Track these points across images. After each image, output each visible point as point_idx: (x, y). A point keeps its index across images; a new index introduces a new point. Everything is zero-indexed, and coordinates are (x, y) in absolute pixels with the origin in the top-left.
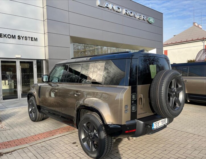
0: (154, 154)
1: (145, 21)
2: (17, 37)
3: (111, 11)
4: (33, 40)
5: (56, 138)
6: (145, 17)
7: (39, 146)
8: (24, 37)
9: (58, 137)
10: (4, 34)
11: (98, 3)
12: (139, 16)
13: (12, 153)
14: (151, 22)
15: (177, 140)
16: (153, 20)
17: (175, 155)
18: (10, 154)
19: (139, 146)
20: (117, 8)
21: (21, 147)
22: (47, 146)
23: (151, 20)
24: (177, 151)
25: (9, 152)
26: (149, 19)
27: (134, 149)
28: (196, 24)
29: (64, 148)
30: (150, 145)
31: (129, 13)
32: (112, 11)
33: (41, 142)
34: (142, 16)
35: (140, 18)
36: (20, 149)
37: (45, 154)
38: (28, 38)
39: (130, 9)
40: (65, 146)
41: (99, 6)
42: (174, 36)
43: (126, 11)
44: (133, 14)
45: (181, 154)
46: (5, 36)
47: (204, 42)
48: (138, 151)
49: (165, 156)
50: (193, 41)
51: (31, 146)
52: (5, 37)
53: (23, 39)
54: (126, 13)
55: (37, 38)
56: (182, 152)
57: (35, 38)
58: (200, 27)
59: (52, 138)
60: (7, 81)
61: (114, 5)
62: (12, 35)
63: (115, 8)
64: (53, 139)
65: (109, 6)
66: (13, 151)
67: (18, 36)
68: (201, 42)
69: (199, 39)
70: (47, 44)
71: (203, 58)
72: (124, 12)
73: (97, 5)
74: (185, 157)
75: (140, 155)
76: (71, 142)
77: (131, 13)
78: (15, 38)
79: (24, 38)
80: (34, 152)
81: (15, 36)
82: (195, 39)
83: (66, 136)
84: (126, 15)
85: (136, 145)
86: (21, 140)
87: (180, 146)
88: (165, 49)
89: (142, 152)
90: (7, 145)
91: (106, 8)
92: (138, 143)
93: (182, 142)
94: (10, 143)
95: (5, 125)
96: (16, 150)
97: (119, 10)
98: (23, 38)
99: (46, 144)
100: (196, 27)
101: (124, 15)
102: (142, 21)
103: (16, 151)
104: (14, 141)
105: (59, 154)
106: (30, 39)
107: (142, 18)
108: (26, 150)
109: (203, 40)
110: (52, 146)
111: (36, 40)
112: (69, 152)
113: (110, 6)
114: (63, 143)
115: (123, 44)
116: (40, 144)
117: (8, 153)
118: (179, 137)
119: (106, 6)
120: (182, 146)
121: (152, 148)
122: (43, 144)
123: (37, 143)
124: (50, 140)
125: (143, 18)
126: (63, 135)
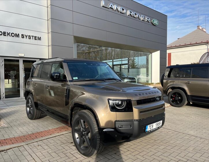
0: (153, 157)
1: (149, 22)
2: (20, 36)
3: (115, 12)
4: (37, 39)
5: (54, 137)
6: (149, 19)
7: (36, 145)
8: (28, 35)
9: (56, 136)
10: (7, 32)
11: (103, 3)
12: (143, 18)
13: (7, 151)
14: (155, 24)
15: (178, 142)
16: (158, 22)
17: (176, 157)
18: (5, 152)
19: (138, 147)
20: (121, 10)
21: (17, 146)
22: (44, 145)
23: (156, 22)
24: (178, 154)
25: (5, 150)
26: (153, 21)
27: (133, 151)
28: (201, 28)
29: (60, 148)
30: (150, 146)
31: (133, 14)
32: (117, 12)
33: (38, 140)
34: (146, 18)
35: (144, 20)
36: (16, 147)
37: (41, 154)
38: (32, 37)
39: (134, 11)
40: (62, 146)
41: (103, 6)
42: (178, 39)
43: (130, 12)
44: (137, 15)
45: (182, 157)
46: (8, 34)
47: (208, 46)
48: (137, 153)
49: (165, 158)
50: (197, 44)
51: (27, 144)
52: (9, 36)
53: (26, 38)
54: (130, 14)
55: (40, 37)
56: (182, 155)
57: (38, 37)
58: (204, 30)
59: (49, 137)
60: (10, 80)
61: (118, 6)
62: (16, 34)
63: (120, 9)
64: (51, 138)
65: (113, 7)
66: (8, 149)
67: (22, 35)
68: (205, 45)
69: (202, 42)
70: (50, 44)
71: (207, 62)
72: (128, 13)
73: (102, 6)
74: (186, 160)
75: (139, 157)
76: (69, 141)
77: (136, 14)
78: (18, 37)
79: (28, 37)
80: (30, 151)
81: (18, 34)
82: (199, 43)
83: (64, 135)
84: (130, 17)
85: (136, 146)
86: (18, 138)
87: (182, 148)
88: (168, 51)
89: (141, 154)
90: (3, 143)
91: (110, 9)
92: (137, 144)
93: (184, 144)
94: (7, 141)
95: (4, 123)
96: (11, 148)
97: (123, 11)
98: (26, 36)
99: (43, 143)
100: (200, 31)
101: (129, 17)
102: (146, 23)
103: (11, 150)
104: (11, 140)
105: (55, 154)
106: (34, 38)
107: (146, 20)
108: (22, 149)
109: (207, 43)
110: (49, 145)
111: (40, 39)
112: (66, 152)
113: (115, 7)
114: (60, 142)
115: (126, 45)
116: (36, 143)
117: (3, 151)
118: (180, 139)
119: (110, 6)
120: (183, 148)
121: (152, 150)
122: (40, 143)
123: (33, 142)
124: (47, 139)
125: (148, 20)
126: (62, 134)
